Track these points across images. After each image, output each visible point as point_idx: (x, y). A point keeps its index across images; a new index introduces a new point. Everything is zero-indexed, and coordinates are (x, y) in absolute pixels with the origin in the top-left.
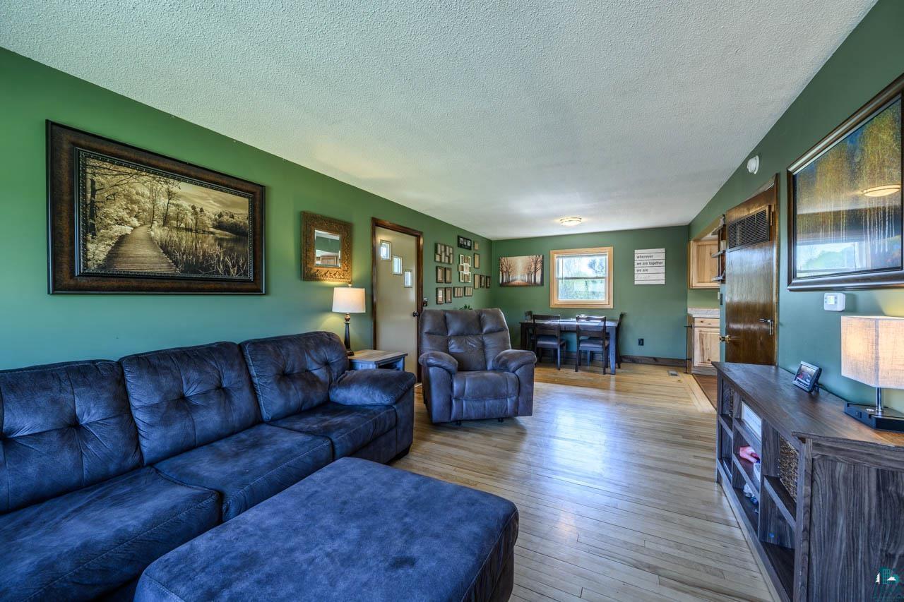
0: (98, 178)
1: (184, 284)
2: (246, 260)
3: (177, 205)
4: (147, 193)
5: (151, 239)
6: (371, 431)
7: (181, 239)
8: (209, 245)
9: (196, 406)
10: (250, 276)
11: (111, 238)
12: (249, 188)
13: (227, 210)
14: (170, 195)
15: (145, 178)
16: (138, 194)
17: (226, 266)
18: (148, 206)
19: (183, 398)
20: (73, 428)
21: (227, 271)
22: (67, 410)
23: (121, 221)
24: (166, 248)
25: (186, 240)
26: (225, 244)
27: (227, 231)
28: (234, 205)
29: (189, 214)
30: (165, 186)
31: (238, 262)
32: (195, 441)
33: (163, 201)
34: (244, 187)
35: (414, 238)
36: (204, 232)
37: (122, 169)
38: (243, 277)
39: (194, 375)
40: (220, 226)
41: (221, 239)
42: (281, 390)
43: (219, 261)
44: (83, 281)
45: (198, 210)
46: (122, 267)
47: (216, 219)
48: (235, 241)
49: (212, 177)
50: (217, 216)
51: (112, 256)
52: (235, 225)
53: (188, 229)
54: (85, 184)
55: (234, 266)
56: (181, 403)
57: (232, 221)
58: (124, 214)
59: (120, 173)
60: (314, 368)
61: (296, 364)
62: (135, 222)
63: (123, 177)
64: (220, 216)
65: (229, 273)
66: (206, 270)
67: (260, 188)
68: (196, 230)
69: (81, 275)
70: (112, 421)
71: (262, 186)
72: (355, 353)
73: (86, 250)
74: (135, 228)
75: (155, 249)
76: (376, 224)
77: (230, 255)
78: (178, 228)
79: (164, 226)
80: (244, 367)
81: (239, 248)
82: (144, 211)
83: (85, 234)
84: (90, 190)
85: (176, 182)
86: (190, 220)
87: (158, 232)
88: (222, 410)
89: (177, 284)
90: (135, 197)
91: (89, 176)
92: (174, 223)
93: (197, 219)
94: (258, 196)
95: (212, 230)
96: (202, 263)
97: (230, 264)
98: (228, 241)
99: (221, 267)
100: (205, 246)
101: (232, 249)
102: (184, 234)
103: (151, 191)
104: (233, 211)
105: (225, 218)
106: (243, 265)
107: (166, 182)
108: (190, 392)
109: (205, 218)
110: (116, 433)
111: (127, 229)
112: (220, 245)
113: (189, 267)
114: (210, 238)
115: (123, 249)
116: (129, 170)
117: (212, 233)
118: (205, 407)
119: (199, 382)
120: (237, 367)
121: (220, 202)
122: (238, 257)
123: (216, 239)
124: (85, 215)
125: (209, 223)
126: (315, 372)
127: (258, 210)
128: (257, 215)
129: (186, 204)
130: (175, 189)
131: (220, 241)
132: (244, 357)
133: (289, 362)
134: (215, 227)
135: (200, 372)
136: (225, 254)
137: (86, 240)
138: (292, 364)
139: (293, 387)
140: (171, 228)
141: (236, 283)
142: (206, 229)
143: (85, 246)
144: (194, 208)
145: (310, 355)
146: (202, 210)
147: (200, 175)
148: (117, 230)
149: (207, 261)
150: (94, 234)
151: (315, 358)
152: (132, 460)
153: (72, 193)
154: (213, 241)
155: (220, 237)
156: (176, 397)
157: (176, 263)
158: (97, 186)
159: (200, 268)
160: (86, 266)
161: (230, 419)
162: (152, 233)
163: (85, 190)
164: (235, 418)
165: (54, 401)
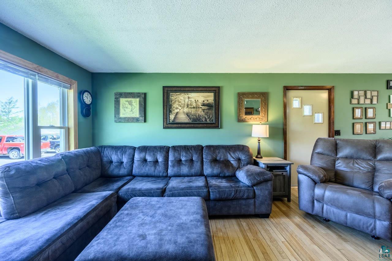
0: (172, 98)
1: (192, 125)
2: (213, 116)
3: (191, 101)
4: (183, 99)
5: (184, 112)
6: (233, 194)
7: (192, 111)
8: (200, 112)
9: (183, 164)
10: (214, 122)
11: (175, 113)
12: (214, 89)
13: (206, 99)
14: (189, 98)
15: (182, 95)
16: (181, 100)
17: (206, 119)
18: (183, 103)
19: (181, 160)
20: (156, 162)
21: (206, 120)
22: (156, 157)
23: (177, 108)
24: (188, 115)
25: (193, 111)
26: (205, 111)
27: (206, 106)
28: (209, 96)
29: (194, 103)
30: (187, 96)
31: (210, 117)
32: (180, 174)
33: (187, 100)
34: (212, 89)
35: (327, 91)
36: (198, 108)
37: (177, 94)
38: (211, 122)
39: (184, 154)
40: (204, 105)
41: (204, 109)
42: (211, 165)
43: (203, 117)
44: (169, 125)
45: (197, 101)
46: (177, 121)
47: (202, 103)
48: (208, 109)
49: (201, 89)
50: (203, 102)
51: (175, 118)
52: (209, 103)
53: (194, 108)
54: (169, 100)
55: (208, 118)
56: (179, 162)
57: (208, 102)
58: (177, 106)
59: (177, 95)
60: (232, 160)
61: (222, 157)
62: (180, 108)
63: (177, 96)
64: (204, 101)
65: (206, 121)
66: (199, 120)
67: (218, 88)
68: (196, 108)
69: (169, 124)
70: (163, 162)
71: (219, 87)
72: (263, 157)
73: (169, 117)
74: (180, 109)
75: (185, 115)
76: (287, 89)
77: (207, 115)
78: (191, 108)
79: (187, 108)
80: (201, 154)
81: (210, 111)
82: (182, 104)
83: (169, 113)
84: (170, 101)
85: (190, 93)
86: (194, 105)
87: (186, 110)
88: (189, 167)
89: (190, 126)
90: (180, 101)
91: (170, 98)
92: (190, 106)
93: (196, 104)
94: (217, 91)
95: (201, 107)
96: (198, 118)
97: (207, 118)
98: (206, 109)
99: (204, 119)
100: (199, 112)
101: (207, 113)
102: (192, 109)
103: (184, 98)
104: (208, 99)
105: (206, 102)
106: (212, 118)
107: (188, 94)
108: (183, 159)
109: (199, 103)
110: (163, 166)
111: (178, 110)
112: (204, 112)
113: (194, 120)
114: (200, 110)
115: (177, 116)
116: (179, 93)
117: (201, 108)
118: (185, 165)
119: (185, 156)
120: (198, 154)
121: (204, 97)
122: (210, 115)
123: (202, 110)
124: (169, 108)
125: (200, 104)
126: (232, 162)
127: (217, 96)
128: (217, 98)
129: (193, 100)
130: (190, 96)
131: (204, 110)
132: (202, 151)
133: (218, 156)
134: (202, 106)
135: (186, 153)
136: (205, 114)
137: (169, 115)
138: (220, 156)
139: (217, 165)
140: (189, 108)
141: (209, 124)
142: (199, 107)
143: (169, 116)
144: (195, 100)
145: (230, 154)
146: (198, 101)
147: (197, 89)
148: (176, 111)
149: (199, 117)
150: (171, 113)
151: (233, 156)
152: (165, 174)
153: (167, 103)
154: (201, 110)
155: (203, 109)
156: (178, 160)
157: (190, 119)
158: (172, 100)
159: (197, 120)
160: (170, 121)
161: (191, 171)
162: (184, 110)
163: (169, 102)
164: (193, 171)
165: (154, 154)
